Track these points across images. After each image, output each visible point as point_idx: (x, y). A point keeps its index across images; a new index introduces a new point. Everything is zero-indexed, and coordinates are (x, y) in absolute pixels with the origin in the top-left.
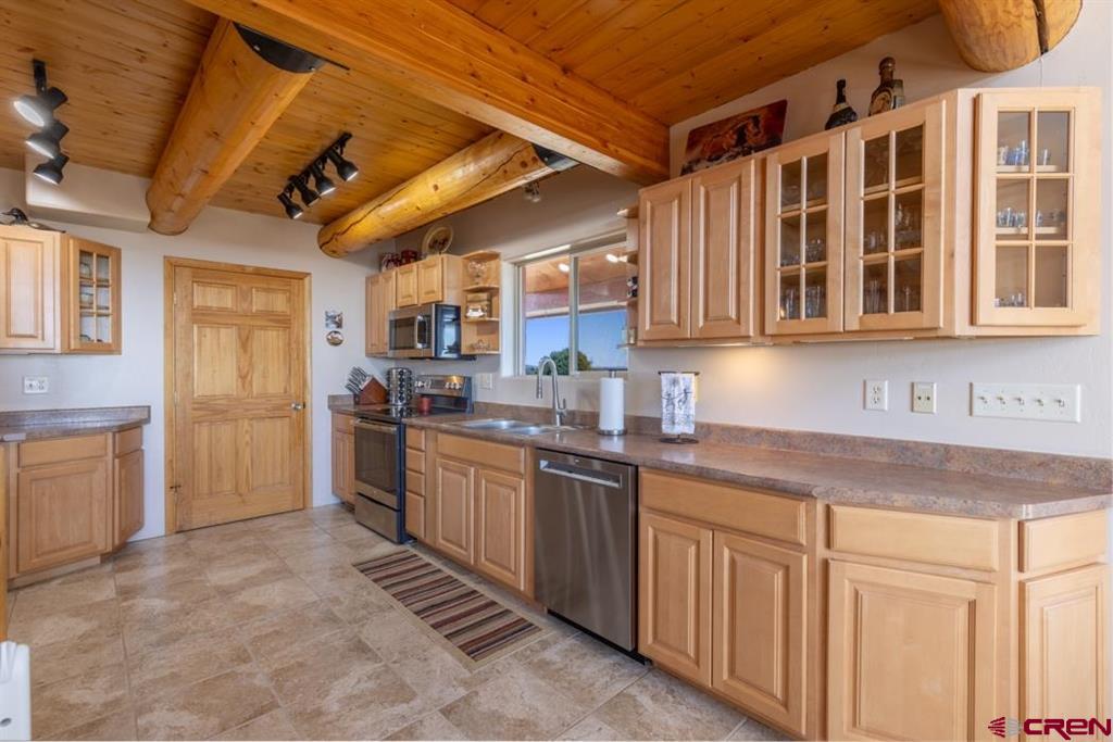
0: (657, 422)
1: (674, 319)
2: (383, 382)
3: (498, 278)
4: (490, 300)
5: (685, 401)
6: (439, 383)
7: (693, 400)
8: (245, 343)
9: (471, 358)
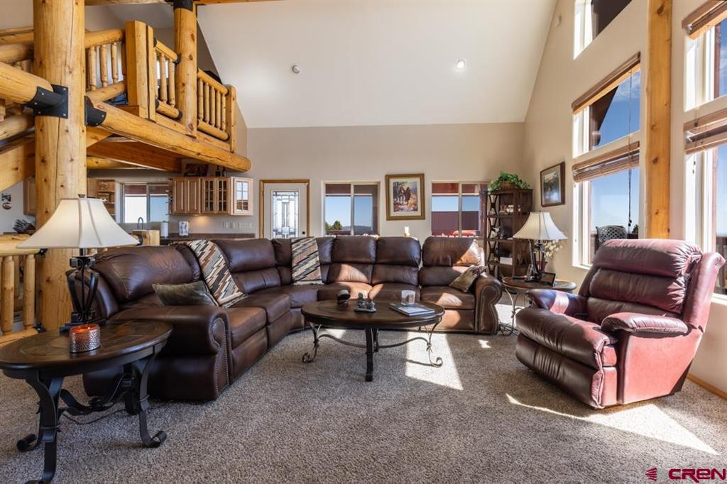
0: (178, 234)
1: (182, 208)
3: (113, 188)
4: (110, 196)
5: (185, 228)
7: (187, 227)
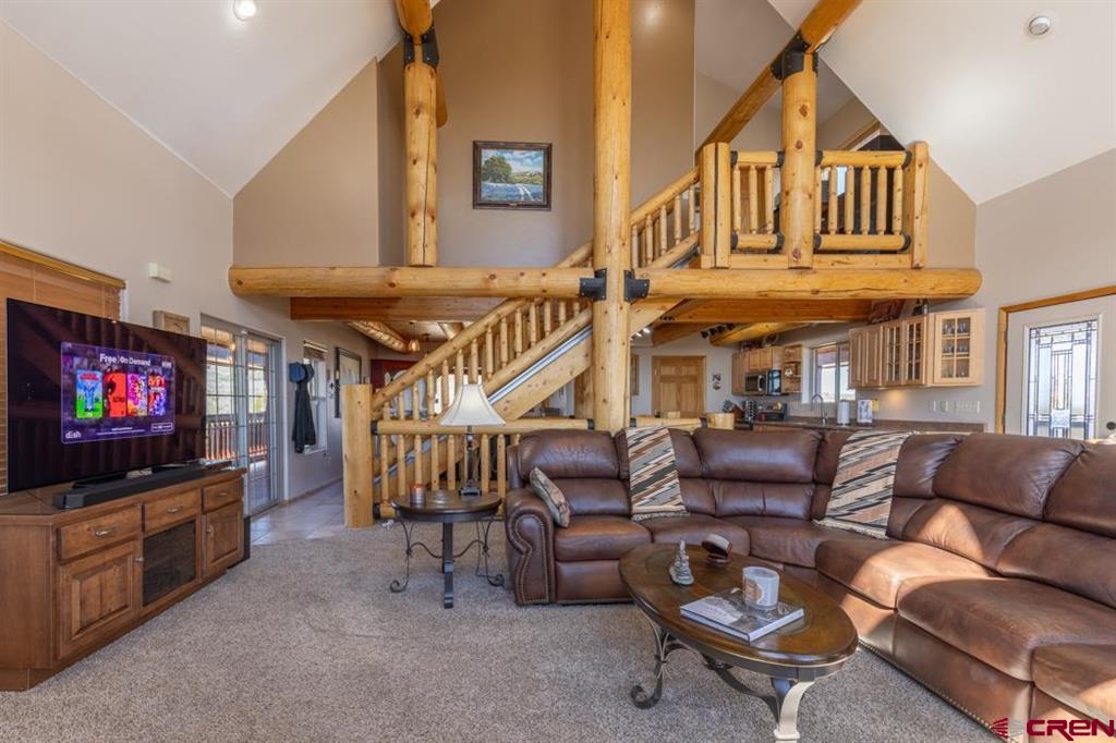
0: (856, 420)
2: (741, 408)
3: (801, 358)
4: (796, 367)
5: (866, 410)
6: (770, 407)
7: (870, 409)
8: (679, 390)
9: (787, 394)
